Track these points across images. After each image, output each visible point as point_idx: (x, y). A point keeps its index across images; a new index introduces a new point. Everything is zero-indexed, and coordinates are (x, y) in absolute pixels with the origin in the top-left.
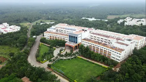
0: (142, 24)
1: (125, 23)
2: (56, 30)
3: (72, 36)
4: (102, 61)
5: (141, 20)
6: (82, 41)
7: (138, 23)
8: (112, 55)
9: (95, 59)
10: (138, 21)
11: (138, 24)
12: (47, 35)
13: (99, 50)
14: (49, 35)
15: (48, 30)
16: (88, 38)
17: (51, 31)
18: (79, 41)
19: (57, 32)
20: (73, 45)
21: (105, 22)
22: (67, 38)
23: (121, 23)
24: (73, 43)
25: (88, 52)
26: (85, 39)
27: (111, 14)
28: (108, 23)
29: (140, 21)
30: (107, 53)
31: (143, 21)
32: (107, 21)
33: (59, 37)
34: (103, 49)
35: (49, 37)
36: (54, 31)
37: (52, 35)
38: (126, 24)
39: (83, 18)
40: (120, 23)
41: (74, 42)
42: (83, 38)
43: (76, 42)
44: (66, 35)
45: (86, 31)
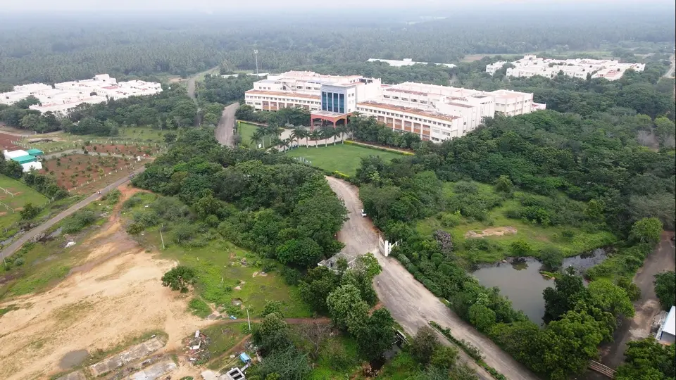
0: (561, 73)
1: (508, 70)
2: (281, 86)
3: (330, 94)
4: (404, 143)
5: (568, 61)
6: (358, 108)
7: (549, 69)
8: (433, 134)
10: (551, 65)
11: (550, 73)
12: (253, 99)
13: (403, 124)
14: (261, 101)
15: (256, 86)
16: (374, 100)
17: (267, 89)
18: (350, 107)
19: (284, 91)
20: (333, 116)
21: (444, 70)
22: (316, 103)
23: (497, 71)
24: (333, 112)
26: (365, 103)
28: (453, 72)
29: (561, 64)
30: (422, 128)
33: (291, 101)
34: (413, 121)
35: (261, 107)
36: (276, 88)
37: (271, 99)
38: (510, 72)
39: (370, 60)
40: (493, 71)
41: (336, 110)
42: (360, 100)
43: (342, 111)
44: (313, 97)
45: (370, 81)
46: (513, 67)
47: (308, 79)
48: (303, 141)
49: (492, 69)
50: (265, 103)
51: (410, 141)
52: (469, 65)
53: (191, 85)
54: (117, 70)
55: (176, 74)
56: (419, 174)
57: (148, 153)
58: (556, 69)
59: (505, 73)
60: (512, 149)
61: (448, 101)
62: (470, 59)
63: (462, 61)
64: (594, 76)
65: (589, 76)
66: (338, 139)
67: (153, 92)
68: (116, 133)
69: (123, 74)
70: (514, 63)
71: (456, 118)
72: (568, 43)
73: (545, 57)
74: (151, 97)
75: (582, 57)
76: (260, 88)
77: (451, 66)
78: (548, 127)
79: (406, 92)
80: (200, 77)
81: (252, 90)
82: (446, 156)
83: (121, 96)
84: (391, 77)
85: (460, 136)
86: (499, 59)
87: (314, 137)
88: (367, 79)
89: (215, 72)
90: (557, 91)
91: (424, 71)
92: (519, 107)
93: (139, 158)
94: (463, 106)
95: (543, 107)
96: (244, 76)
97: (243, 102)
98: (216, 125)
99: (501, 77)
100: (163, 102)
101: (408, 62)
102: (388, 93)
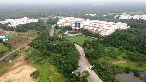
0: (132, 18)
2: (65, 20)
3: (77, 23)
4: (95, 36)
5: (134, 15)
6: (84, 27)
8: (102, 34)
10: (130, 16)
11: (130, 18)
12: (59, 24)
13: (95, 31)
14: (61, 24)
15: (60, 20)
16: (88, 25)
17: (62, 21)
18: (82, 26)
22: (74, 25)
26: (85, 25)
30: (99, 32)
33: (68, 24)
34: (97, 30)
41: (78, 27)
43: (80, 27)
44: (73, 23)
45: (87, 20)
46: (120, 16)
47: (72, 19)
48: (70, 35)
49: (115, 17)
50: (62, 25)
51: (96, 35)
52: (110, 16)
53: (45, 20)
54: (29, 16)
55: (43, 17)
56: (99, 45)
57: (33, 37)
58: (131, 17)
59: (119, 18)
60: (123, 38)
61: (106, 25)
62: (110, 14)
63: (108, 15)
64: (141, 19)
65: (139, 19)
66: (79, 34)
67: (36, 21)
68: (27, 31)
69: (30, 17)
70: (121, 15)
71: (108, 30)
72: (133, 10)
73: (128, 14)
74: (36, 23)
75: (137, 14)
77: (106, 16)
78: (132, 32)
79: (95, 23)
80: (48, 18)
82: (106, 40)
83: (29, 22)
84: (92, 19)
85: (109, 35)
86: (117, 14)
87: (73, 33)
88: (86, 19)
89: (51, 17)
90: (132, 23)
91: (99, 17)
92: (123, 27)
93: (31, 38)
94: (110, 27)
95: (129, 27)
96: (57, 18)
97: (56, 24)
98: (50, 30)
99: (118, 19)
100: (38, 24)
101: (95, 15)
102: (91, 23)
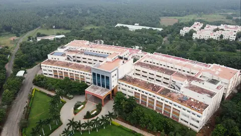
0: (222, 36)
1: (193, 34)
2: (66, 57)
3: (99, 75)
6: (119, 84)
7: (215, 33)
8: (181, 116)
9: (148, 128)
10: (215, 31)
11: (215, 36)
12: (47, 69)
13: (155, 103)
14: (52, 69)
15: (50, 57)
16: (130, 75)
17: (57, 60)
18: (114, 83)
19: (68, 62)
20: (102, 93)
21: (159, 34)
22: (89, 75)
23: (186, 34)
24: (101, 88)
25: (134, 114)
26: (124, 79)
27: (165, 15)
28: (163, 34)
29: (218, 29)
30: (171, 110)
31: (222, 30)
32: (160, 29)
34: (164, 103)
35: (52, 73)
36: (63, 59)
37: (59, 69)
38: (195, 36)
39: (118, 25)
40: (184, 33)
41: (103, 86)
42: (121, 76)
58: (218, 34)
76: (52, 58)
81: (46, 60)
